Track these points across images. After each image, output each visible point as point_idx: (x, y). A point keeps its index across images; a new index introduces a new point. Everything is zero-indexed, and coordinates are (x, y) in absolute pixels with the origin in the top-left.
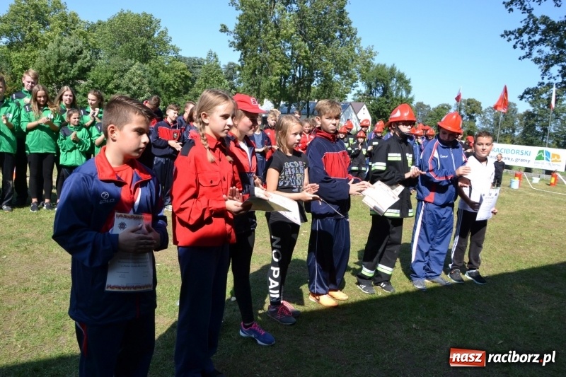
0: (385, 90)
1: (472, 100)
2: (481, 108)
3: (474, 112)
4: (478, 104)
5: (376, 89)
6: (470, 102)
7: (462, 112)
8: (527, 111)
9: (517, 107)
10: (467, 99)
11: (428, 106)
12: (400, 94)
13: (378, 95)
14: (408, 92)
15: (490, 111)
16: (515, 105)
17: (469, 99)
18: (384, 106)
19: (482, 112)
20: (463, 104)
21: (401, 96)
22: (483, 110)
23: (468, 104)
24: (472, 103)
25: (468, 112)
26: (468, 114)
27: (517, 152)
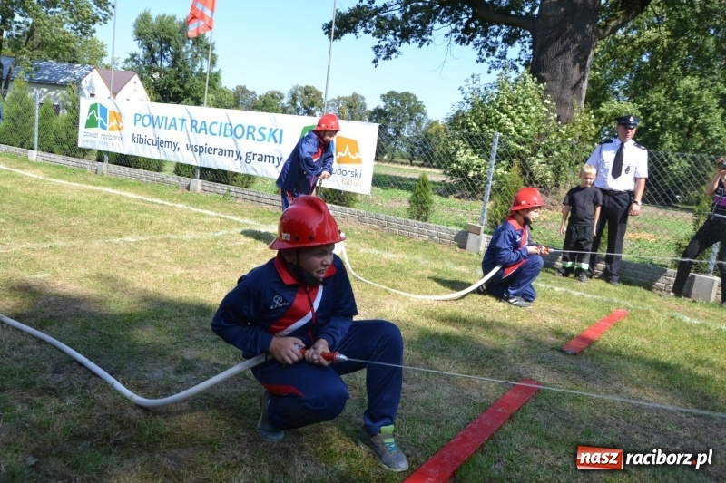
0: (176, 56)
1: (310, 87)
2: (322, 99)
3: (312, 105)
4: (319, 94)
5: (161, 54)
6: (309, 90)
7: (299, 104)
8: (377, 108)
9: (365, 101)
10: (304, 86)
11: (254, 93)
12: (199, 65)
13: (165, 64)
14: (213, 63)
15: (333, 105)
16: (363, 98)
17: (307, 87)
18: (173, 82)
19: (324, 106)
20: (299, 93)
21: (201, 69)
22: (325, 102)
23: (306, 93)
24: (311, 92)
25: (306, 103)
26: (305, 108)
27: (248, 133)
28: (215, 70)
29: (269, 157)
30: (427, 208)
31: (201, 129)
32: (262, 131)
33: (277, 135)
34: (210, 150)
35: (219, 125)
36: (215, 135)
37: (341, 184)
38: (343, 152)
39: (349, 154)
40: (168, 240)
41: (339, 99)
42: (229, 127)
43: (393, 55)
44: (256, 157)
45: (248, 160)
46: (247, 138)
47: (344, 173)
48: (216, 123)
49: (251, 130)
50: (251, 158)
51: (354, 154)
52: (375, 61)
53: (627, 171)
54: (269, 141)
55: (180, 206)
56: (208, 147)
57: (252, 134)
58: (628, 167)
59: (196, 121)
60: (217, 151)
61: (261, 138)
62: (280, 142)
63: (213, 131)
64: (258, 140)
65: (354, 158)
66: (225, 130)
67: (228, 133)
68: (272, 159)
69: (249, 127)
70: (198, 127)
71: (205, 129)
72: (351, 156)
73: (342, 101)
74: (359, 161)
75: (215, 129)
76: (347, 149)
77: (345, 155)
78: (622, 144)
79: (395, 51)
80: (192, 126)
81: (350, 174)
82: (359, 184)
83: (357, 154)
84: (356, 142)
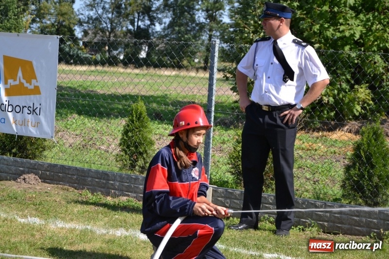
30: (146, 151)
37: (14, 126)
38: (15, 80)
39: (23, 81)
47: (18, 109)
51: (30, 82)
65: (32, 87)
72: (26, 85)
74: (36, 91)
76: (20, 73)
77: (17, 83)
81: (26, 110)
82: (38, 124)
83: (34, 81)
84: (30, 63)
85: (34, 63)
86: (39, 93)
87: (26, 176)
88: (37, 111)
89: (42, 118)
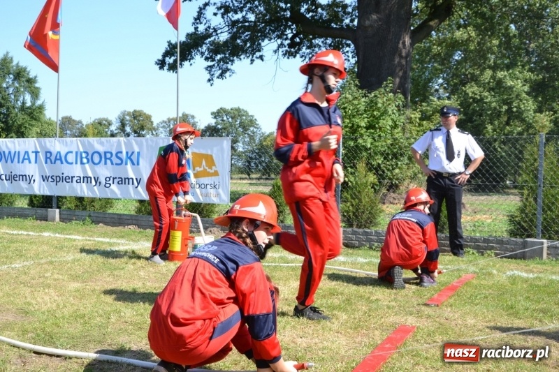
1: (139, 111)
2: (152, 122)
3: (142, 128)
4: (148, 118)
6: (138, 114)
7: (128, 129)
8: (209, 125)
9: (196, 120)
10: (132, 111)
11: (80, 122)
12: (21, 99)
14: (35, 94)
15: (163, 127)
16: (193, 117)
17: (135, 111)
19: (154, 129)
20: (128, 118)
21: (24, 103)
22: (155, 125)
23: (135, 118)
24: (140, 116)
25: (136, 128)
26: (135, 132)
27: (106, 158)
28: (39, 103)
29: (129, 179)
31: (56, 159)
32: (119, 155)
33: (134, 158)
34: (69, 179)
35: (74, 154)
36: (72, 163)
37: (201, 197)
38: (200, 167)
39: (207, 168)
40: (51, 263)
41: (169, 120)
42: (84, 155)
43: (227, 74)
44: (116, 181)
45: (107, 185)
46: (106, 163)
47: (203, 186)
48: (72, 152)
49: (108, 155)
50: (111, 182)
51: (211, 168)
52: (209, 80)
53: (458, 155)
54: (126, 164)
55: (46, 234)
56: (64, 176)
57: (109, 159)
58: (459, 152)
59: (51, 153)
60: (75, 179)
61: (119, 162)
62: (138, 164)
63: (70, 161)
64: (117, 164)
65: (212, 171)
66: (82, 158)
67: (85, 160)
68: (131, 180)
69: (105, 153)
70: (53, 159)
71: (61, 159)
72: (208, 170)
73: (172, 122)
74: (216, 174)
75: (71, 158)
76: (204, 163)
77: (202, 169)
78: (448, 132)
79: (228, 70)
80: (47, 158)
81: (209, 187)
82: (218, 195)
83: (214, 167)
84: (211, 156)
85: (214, 156)
86: (218, 175)
87: (212, 229)
88: (217, 187)
89: (220, 191)
